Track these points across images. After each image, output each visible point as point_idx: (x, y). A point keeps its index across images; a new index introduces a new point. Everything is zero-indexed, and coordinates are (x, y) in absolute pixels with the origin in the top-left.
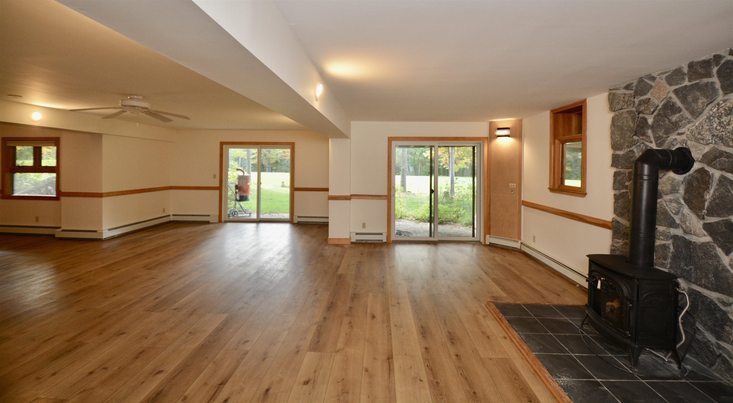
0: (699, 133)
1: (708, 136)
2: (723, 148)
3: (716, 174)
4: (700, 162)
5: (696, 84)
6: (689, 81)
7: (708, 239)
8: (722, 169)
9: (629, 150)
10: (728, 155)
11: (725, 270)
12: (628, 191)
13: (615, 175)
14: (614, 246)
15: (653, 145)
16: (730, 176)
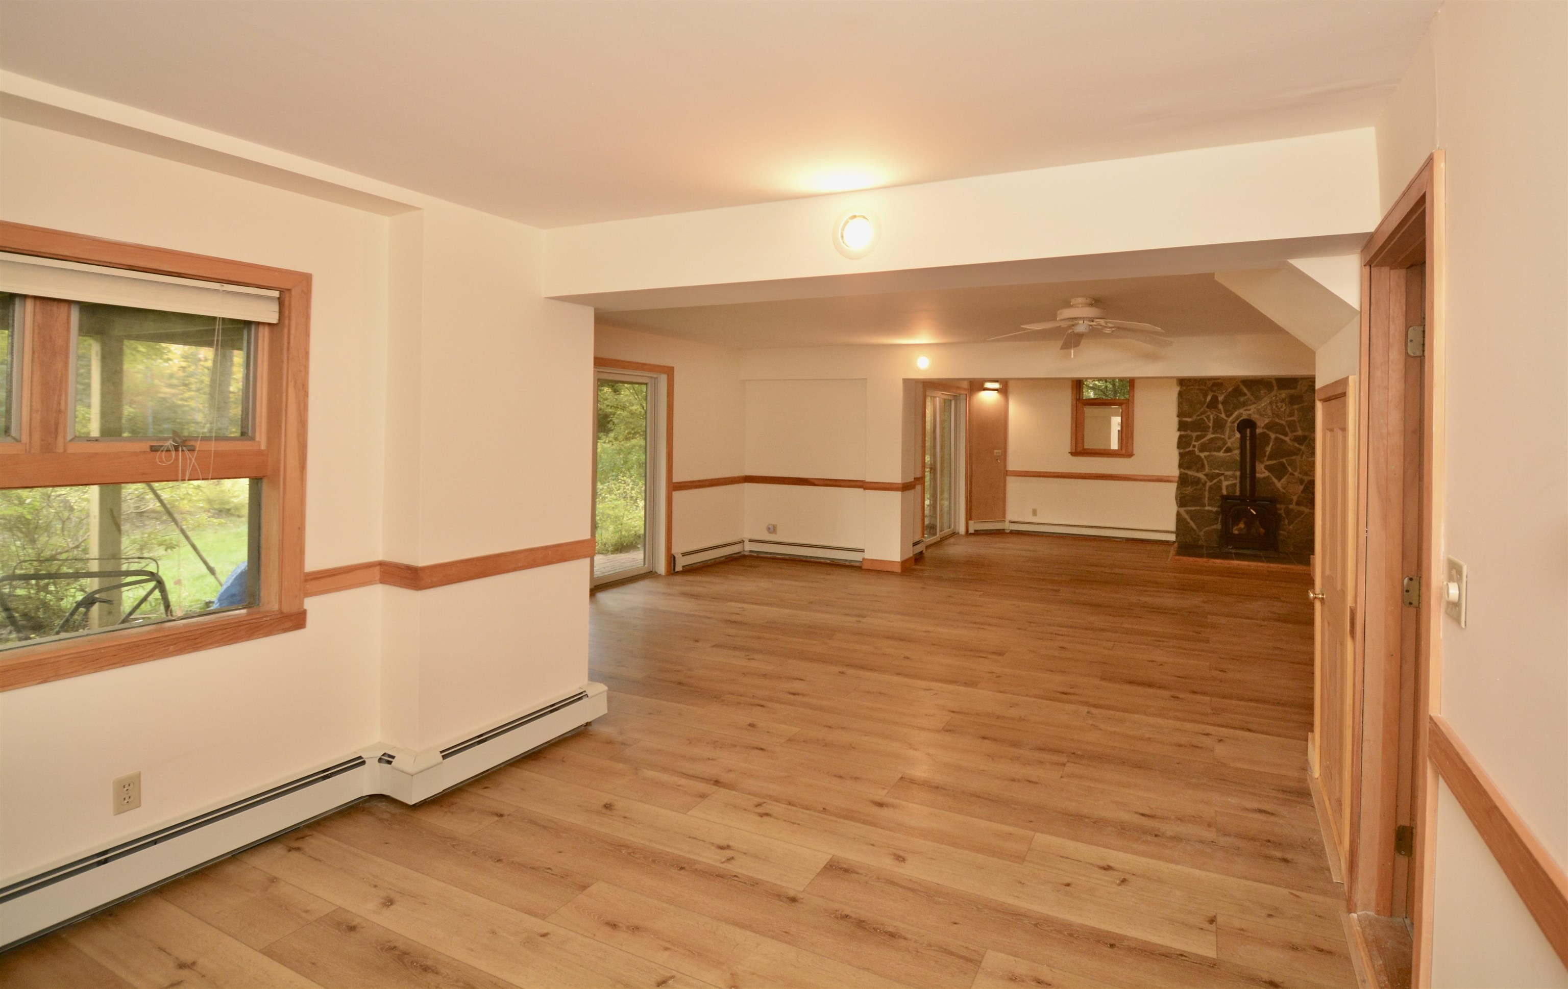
0: (1263, 411)
1: (1269, 412)
2: (1277, 420)
3: (1273, 436)
4: (1263, 428)
7: (1267, 474)
8: (1276, 433)
10: (1281, 425)
11: (1279, 490)
12: (1196, 449)
13: (1180, 437)
14: (1183, 494)
15: (1223, 416)
16: (1281, 436)
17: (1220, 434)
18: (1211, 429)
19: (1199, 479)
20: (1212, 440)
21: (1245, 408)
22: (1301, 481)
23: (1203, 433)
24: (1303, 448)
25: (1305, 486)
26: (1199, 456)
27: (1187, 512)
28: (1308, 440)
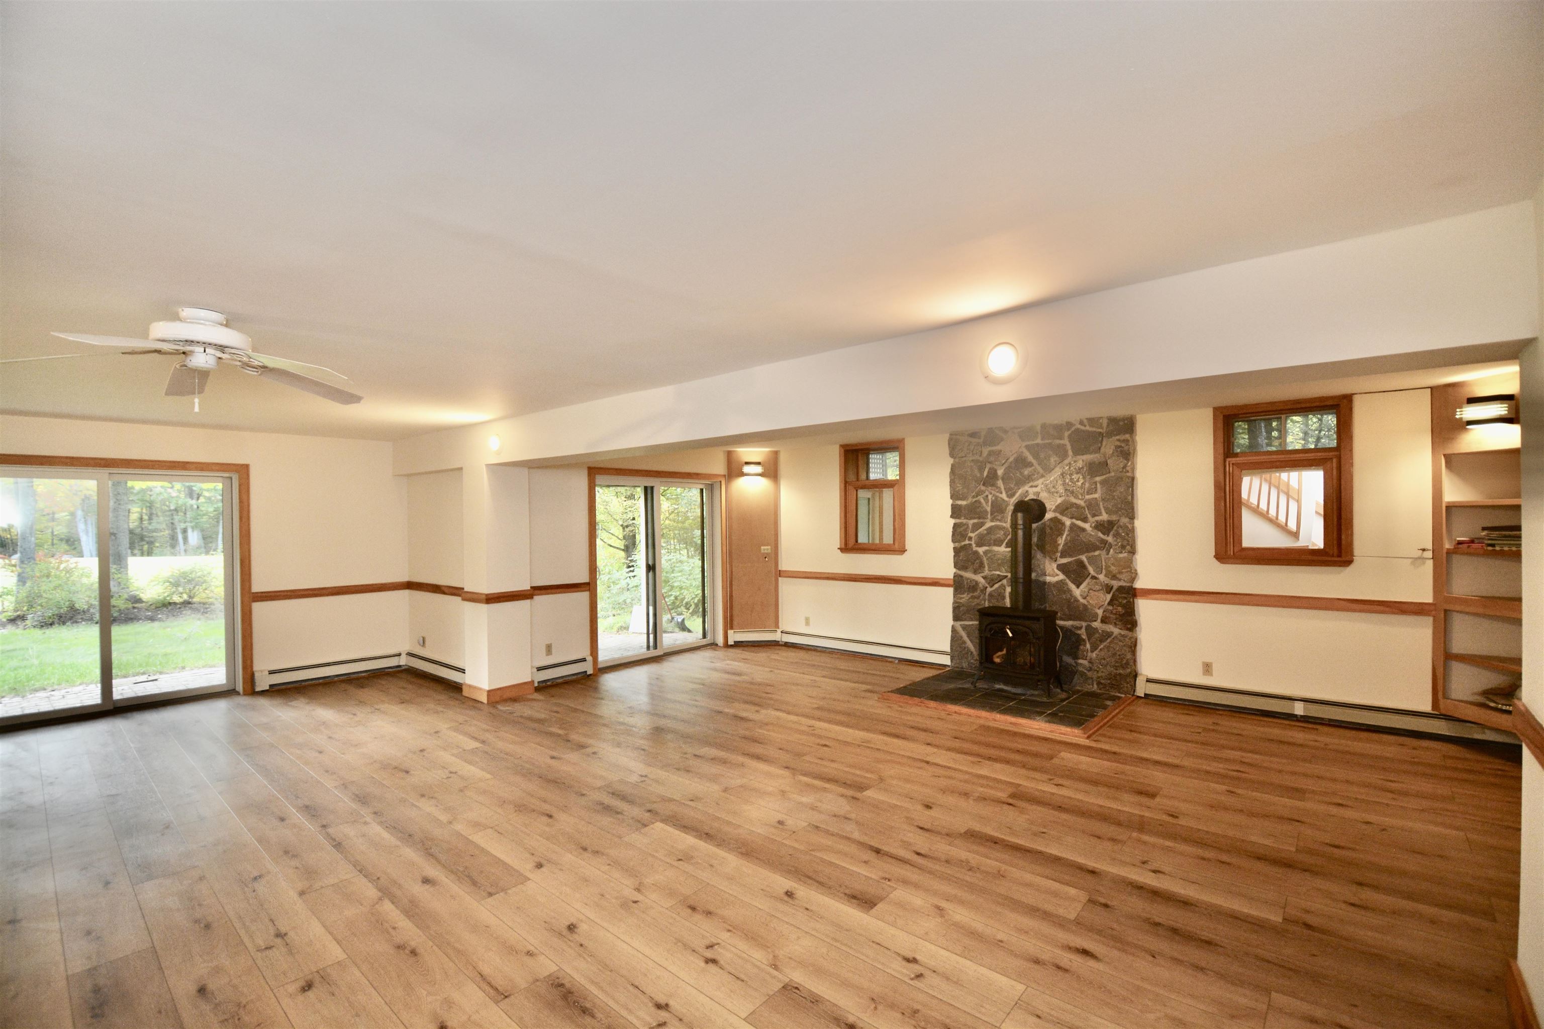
0: (1054, 487)
1: (1061, 489)
2: (1073, 500)
3: (1068, 522)
4: (1055, 511)
5: (1050, 444)
6: (1042, 439)
7: (1061, 577)
8: (1072, 518)
9: (974, 500)
10: (1078, 506)
11: (1077, 600)
12: (973, 542)
13: (955, 526)
14: (957, 603)
15: (1004, 496)
16: (1079, 523)
17: (1000, 521)
18: (989, 516)
19: (977, 583)
20: (990, 530)
21: (1031, 484)
22: (1109, 589)
23: (981, 520)
24: (1110, 539)
25: (1113, 595)
26: (976, 552)
27: (964, 628)
28: (1115, 528)
